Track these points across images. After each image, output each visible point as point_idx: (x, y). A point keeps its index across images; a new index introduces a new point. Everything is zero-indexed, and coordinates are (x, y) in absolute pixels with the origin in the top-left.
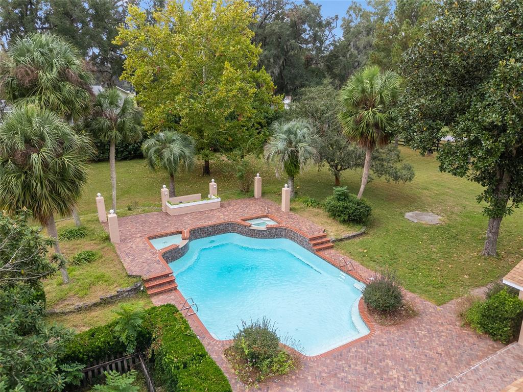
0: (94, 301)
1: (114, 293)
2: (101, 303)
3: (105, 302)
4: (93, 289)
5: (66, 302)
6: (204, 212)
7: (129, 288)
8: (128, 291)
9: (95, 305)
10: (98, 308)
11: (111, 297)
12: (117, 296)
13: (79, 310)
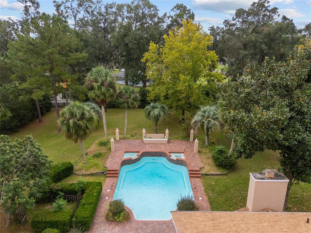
0: (88, 173)
1: (95, 172)
2: (90, 174)
3: (92, 175)
4: (91, 169)
5: (81, 171)
6: (158, 144)
7: (101, 172)
8: (100, 173)
9: (88, 175)
10: (89, 176)
11: (94, 173)
12: (96, 174)
13: (83, 175)
